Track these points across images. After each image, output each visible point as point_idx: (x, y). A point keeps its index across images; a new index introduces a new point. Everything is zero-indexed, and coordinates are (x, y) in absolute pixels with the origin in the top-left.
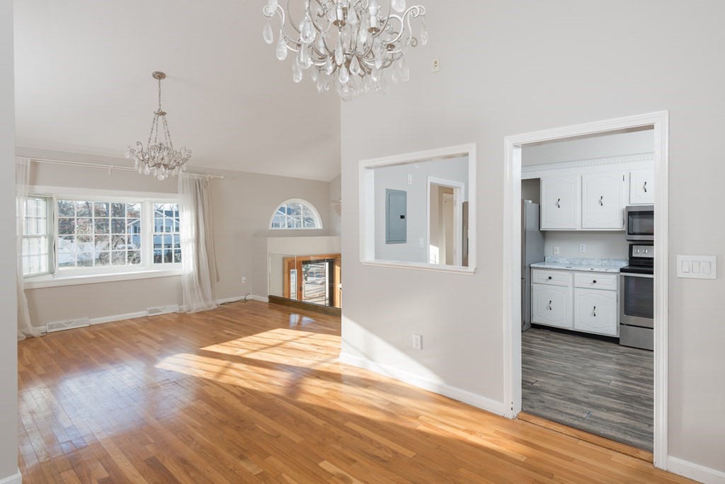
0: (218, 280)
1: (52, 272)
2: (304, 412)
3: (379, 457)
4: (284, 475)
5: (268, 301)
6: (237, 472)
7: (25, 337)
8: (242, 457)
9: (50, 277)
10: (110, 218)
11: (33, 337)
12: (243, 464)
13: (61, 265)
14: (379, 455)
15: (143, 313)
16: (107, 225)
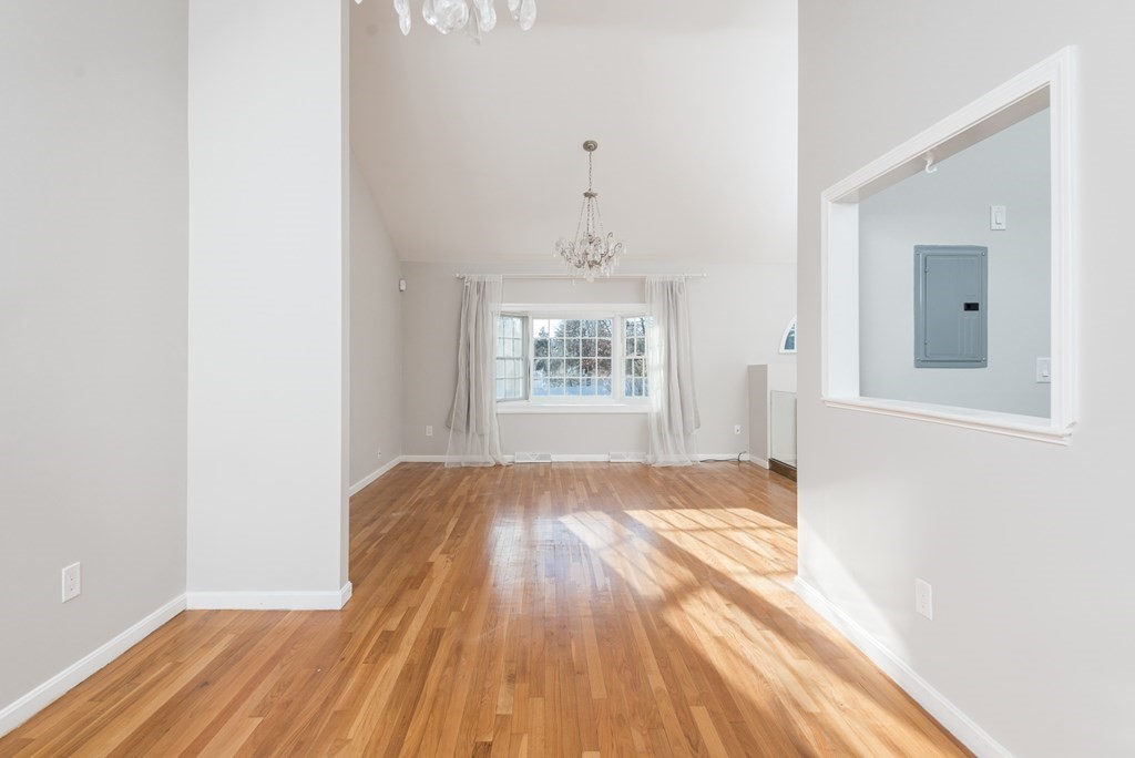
0: (698, 426)
1: (527, 399)
2: (650, 652)
4: (525, 737)
5: (768, 467)
6: (487, 696)
7: (494, 464)
8: (511, 679)
10: (581, 338)
11: (500, 465)
12: (503, 688)
15: (602, 458)
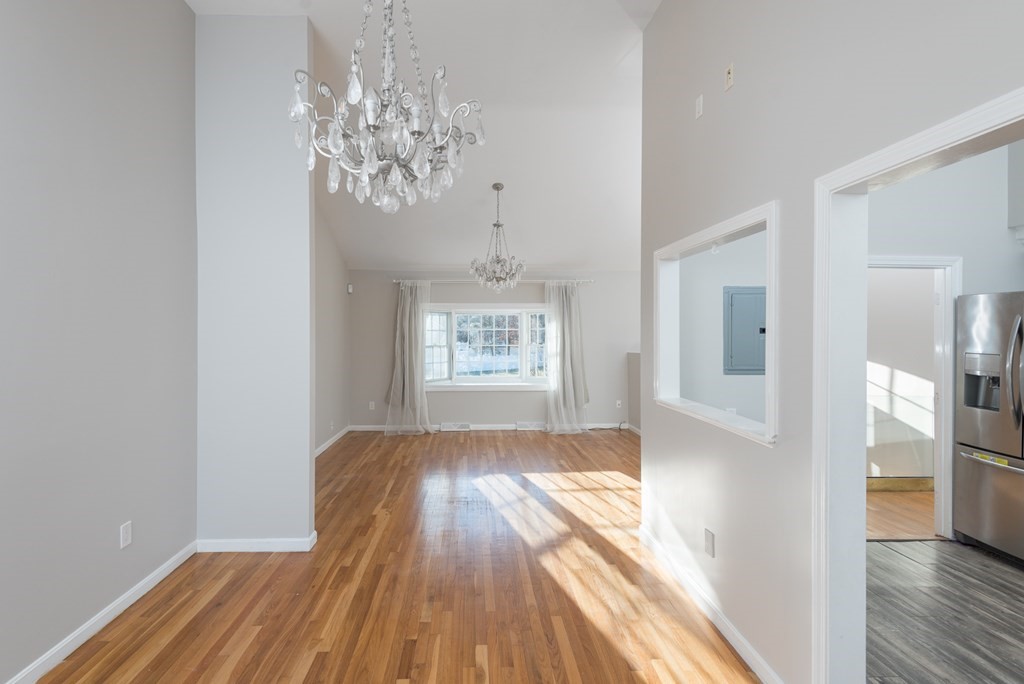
1: (451, 379)
3: (540, 678)
4: (439, 636)
6: (414, 610)
7: (424, 432)
8: (431, 598)
9: (448, 383)
10: (494, 330)
11: (429, 434)
12: (425, 605)
13: (458, 374)
14: (543, 675)
15: (511, 427)
16: (492, 336)
